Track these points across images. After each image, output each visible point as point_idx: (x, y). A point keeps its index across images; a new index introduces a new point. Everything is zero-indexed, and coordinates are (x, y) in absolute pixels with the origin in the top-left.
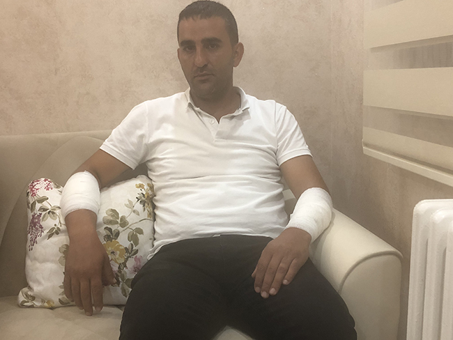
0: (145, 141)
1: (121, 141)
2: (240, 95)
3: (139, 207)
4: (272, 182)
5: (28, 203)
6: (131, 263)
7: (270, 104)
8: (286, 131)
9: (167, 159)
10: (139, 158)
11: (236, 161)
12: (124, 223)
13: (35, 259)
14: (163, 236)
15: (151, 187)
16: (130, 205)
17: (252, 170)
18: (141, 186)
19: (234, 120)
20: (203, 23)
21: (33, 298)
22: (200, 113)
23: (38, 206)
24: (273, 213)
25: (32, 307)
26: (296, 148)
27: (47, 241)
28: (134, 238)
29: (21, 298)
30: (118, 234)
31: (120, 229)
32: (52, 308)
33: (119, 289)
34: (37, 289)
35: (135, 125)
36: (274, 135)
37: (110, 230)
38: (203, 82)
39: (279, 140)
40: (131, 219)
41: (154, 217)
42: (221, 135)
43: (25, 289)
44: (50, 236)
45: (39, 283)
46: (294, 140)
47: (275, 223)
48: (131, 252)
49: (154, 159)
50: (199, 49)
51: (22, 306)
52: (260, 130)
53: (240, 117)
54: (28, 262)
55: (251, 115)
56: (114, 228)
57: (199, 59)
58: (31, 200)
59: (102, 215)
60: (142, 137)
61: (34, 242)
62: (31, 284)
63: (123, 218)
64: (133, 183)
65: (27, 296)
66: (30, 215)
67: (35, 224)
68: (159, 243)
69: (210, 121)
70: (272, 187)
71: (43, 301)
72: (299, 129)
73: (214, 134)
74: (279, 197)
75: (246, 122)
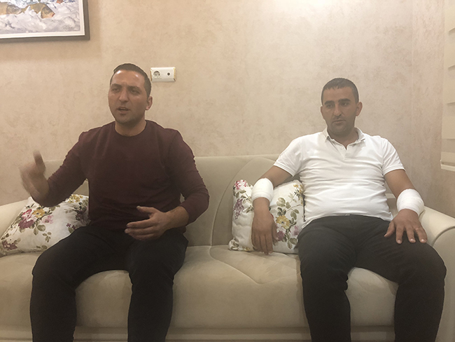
2: (358, 133)
3: (296, 197)
5: (234, 193)
6: (293, 229)
7: (377, 138)
8: (389, 154)
12: (288, 206)
13: (239, 224)
16: (291, 196)
18: (296, 186)
19: (355, 147)
20: (339, 91)
21: (238, 246)
22: (333, 142)
23: (240, 195)
25: (237, 250)
26: (395, 165)
27: (245, 214)
28: (294, 215)
29: (231, 245)
30: (285, 212)
31: (287, 209)
32: (248, 252)
33: (286, 244)
36: (381, 157)
38: (339, 125)
39: (384, 160)
40: (292, 204)
41: (304, 203)
42: (348, 156)
43: (233, 241)
44: (248, 212)
45: (242, 237)
48: (292, 223)
50: (336, 105)
51: (232, 249)
53: (359, 145)
54: (234, 224)
55: (366, 144)
56: (283, 208)
57: (337, 112)
58: (236, 191)
61: (238, 214)
62: (237, 238)
63: (288, 203)
65: (234, 244)
66: (236, 199)
67: (239, 205)
69: (340, 147)
71: (243, 248)
73: (343, 156)
75: (363, 148)
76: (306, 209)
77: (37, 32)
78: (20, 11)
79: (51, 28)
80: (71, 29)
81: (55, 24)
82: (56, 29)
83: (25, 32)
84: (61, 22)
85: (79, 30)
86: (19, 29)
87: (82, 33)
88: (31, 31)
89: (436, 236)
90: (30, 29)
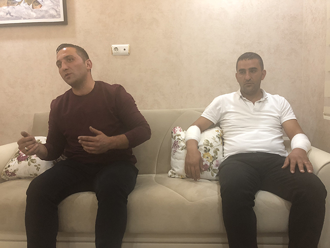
3: (217, 139)
4: (279, 131)
5: (172, 136)
6: (215, 163)
8: (285, 108)
9: (231, 119)
12: (212, 146)
13: (176, 158)
16: (214, 139)
18: (218, 131)
19: (261, 103)
21: (175, 174)
22: (245, 100)
23: (177, 137)
25: (174, 177)
26: (290, 116)
27: (181, 152)
28: (216, 152)
30: (209, 150)
32: (183, 178)
33: (210, 173)
34: (177, 170)
36: (280, 110)
40: (214, 144)
41: (223, 144)
42: (255, 110)
43: (171, 170)
48: (215, 158)
50: (247, 72)
51: (170, 177)
53: (263, 102)
54: (172, 159)
56: (208, 147)
58: (174, 135)
61: (175, 151)
62: (174, 168)
63: (211, 144)
65: (172, 173)
66: (173, 141)
67: (176, 145)
69: (250, 104)
70: (278, 133)
71: (179, 176)
72: (291, 108)
73: (252, 110)
74: (281, 138)
76: (224, 148)
77: (29, 19)
78: (17, 4)
79: (39, 16)
80: (54, 17)
81: (42, 13)
82: (43, 17)
83: (21, 19)
84: (46, 11)
85: (60, 17)
86: (16, 17)
87: (62, 19)
88: (24, 19)
89: (319, 168)
90: (24, 17)
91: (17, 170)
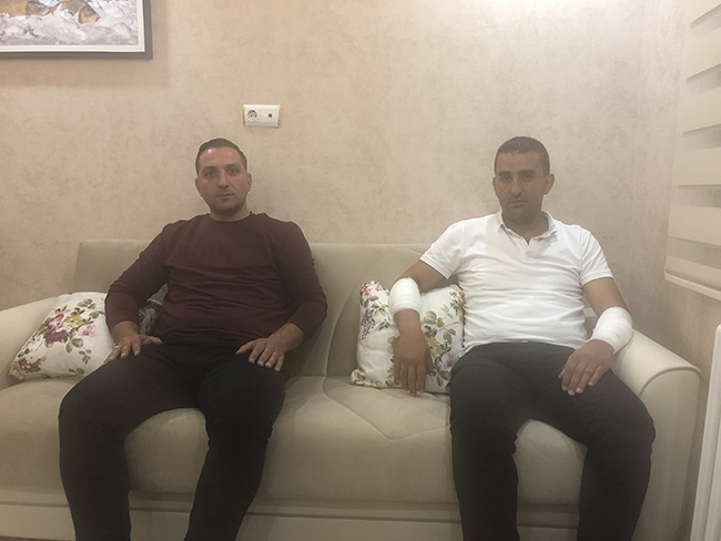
0: (460, 256)
1: (439, 255)
2: (547, 220)
3: (452, 311)
4: (575, 299)
5: (362, 300)
6: (445, 358)
7: (576, 229)
8: (591, 254)
9: (479, 272)
10: (453, 270)
11: (544, 278)
12: (440, 324)
13: (368, 346)
14: (472, 338)
15: (463, 296)
16: (445, 309)
17: (557, 287)
18: (454, 294)
19: (542, 242)
21: (364, 378)
22: (510, 233)
23: (371, 303)
24: (575, 327)
25: (363, 385)
26: (599, 271)
27: (378, 333)
28: (448, 337)
29: (354, 377)
30: (435, 333)
31: (438, 328)
32: (379, 388)
33: (435, 379)
34: (368, 370)
35: (452, 242)
36: (579, 257)
37: (429, 328)
38: (518, 207)
39: (583, 263)
40: (446, 321)
41: (464, 321)
42: (529, 254)
43: (357, 371)
44: (381, 329)
45: (371, 367)
46: (597, 263)
47: (578, 336)
48: (445, 349)
49: (466, 272)
50: (515, 179)
51: (355, 384)
52: (566, 251)
53: (548, 239)
54: (361, 348)
55: (558, 237)
56: (433, 327)
57: (515, 189)
58: (365, 298)
59: (423, 316)
60: (458, 251)
61: (366, 332)
62: (363, 366)
63: (440, 320)
64: (447, 291)
65: (358, 376)
66: (363, 310)
67: (368, 317)
68: (470, 344)
69: (520, 241)
70: (574, 304)
71: (372, 382)
72: (602, 254)
73: (523, 254)
74: (580, 313)
75: (553, 244)
76: (466, 330)
77: (72, 44)
78: (47, 11)
79: (93, 38)
80: (123, 42)
81: (100, 33)
82: (101, 41)
83: (54, 44)
84: (109, 30)
85: (137, 43)
86: (44, 38)
87: (140, 48)
88: (62, 43)
89: (646, 381)
90: (61, 38)
91: (44, 359)
